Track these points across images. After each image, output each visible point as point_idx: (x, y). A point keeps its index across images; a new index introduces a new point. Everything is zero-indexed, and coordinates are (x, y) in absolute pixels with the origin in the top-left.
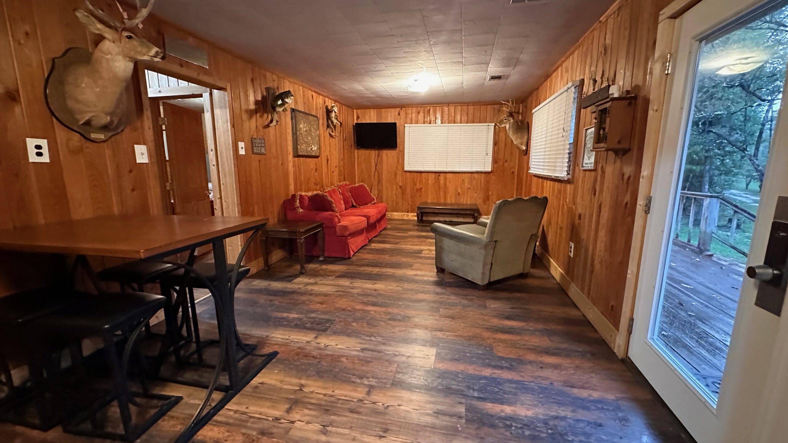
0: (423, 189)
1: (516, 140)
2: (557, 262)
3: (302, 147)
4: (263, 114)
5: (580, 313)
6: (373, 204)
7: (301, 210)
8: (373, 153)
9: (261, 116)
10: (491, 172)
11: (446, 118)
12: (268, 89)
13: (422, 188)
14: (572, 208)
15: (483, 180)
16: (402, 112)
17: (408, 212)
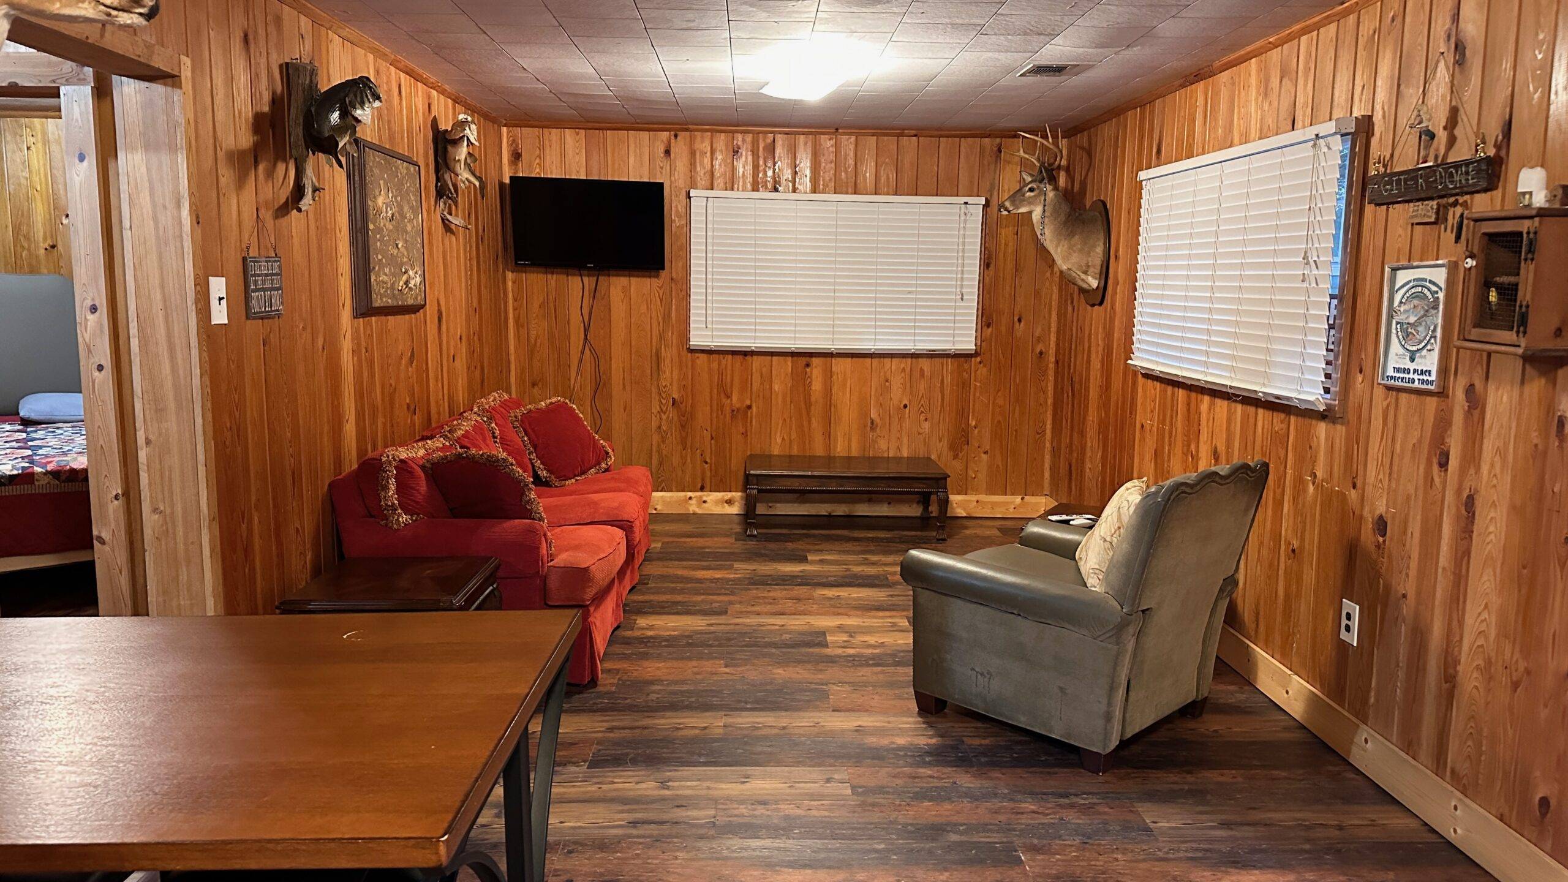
0: (754, 409)
1: (1065, 259)
2: (1284, 657)
3: (383, 278)
4: (275, 165)
5: (1413, 824)
6: (607, 470)
7: (404, 518)
8: (576, 286)
9: (270, 174)
10: (976, 354)
11: (828, 173)
12: (288, 70)
13: (749, 407)
14: (1343, 497)
15: (948, 379)
16: (680, 148)
17: (702, 489)
